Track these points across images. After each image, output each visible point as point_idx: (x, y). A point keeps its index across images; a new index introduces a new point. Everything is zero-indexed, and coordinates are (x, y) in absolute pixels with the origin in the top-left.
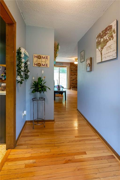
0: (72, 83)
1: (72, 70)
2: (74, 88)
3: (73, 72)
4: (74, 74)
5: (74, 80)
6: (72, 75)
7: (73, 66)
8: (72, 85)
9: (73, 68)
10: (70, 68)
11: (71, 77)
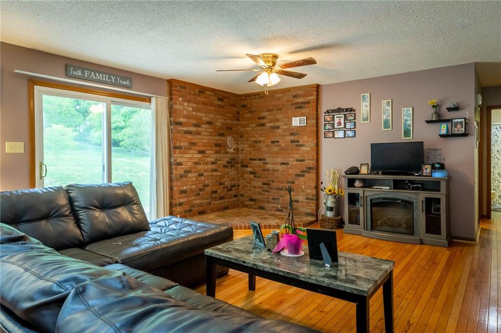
0: (182, 192)
1: (180, 124)
2: (190, 216)
3: (186, 132)
4: (186, 144)
5: (190, 175)
6: (179, 148)
7: (184, 101)
8: (181, 204)
9: (185, 112)
10: (171, 111)
11: (175, 160)
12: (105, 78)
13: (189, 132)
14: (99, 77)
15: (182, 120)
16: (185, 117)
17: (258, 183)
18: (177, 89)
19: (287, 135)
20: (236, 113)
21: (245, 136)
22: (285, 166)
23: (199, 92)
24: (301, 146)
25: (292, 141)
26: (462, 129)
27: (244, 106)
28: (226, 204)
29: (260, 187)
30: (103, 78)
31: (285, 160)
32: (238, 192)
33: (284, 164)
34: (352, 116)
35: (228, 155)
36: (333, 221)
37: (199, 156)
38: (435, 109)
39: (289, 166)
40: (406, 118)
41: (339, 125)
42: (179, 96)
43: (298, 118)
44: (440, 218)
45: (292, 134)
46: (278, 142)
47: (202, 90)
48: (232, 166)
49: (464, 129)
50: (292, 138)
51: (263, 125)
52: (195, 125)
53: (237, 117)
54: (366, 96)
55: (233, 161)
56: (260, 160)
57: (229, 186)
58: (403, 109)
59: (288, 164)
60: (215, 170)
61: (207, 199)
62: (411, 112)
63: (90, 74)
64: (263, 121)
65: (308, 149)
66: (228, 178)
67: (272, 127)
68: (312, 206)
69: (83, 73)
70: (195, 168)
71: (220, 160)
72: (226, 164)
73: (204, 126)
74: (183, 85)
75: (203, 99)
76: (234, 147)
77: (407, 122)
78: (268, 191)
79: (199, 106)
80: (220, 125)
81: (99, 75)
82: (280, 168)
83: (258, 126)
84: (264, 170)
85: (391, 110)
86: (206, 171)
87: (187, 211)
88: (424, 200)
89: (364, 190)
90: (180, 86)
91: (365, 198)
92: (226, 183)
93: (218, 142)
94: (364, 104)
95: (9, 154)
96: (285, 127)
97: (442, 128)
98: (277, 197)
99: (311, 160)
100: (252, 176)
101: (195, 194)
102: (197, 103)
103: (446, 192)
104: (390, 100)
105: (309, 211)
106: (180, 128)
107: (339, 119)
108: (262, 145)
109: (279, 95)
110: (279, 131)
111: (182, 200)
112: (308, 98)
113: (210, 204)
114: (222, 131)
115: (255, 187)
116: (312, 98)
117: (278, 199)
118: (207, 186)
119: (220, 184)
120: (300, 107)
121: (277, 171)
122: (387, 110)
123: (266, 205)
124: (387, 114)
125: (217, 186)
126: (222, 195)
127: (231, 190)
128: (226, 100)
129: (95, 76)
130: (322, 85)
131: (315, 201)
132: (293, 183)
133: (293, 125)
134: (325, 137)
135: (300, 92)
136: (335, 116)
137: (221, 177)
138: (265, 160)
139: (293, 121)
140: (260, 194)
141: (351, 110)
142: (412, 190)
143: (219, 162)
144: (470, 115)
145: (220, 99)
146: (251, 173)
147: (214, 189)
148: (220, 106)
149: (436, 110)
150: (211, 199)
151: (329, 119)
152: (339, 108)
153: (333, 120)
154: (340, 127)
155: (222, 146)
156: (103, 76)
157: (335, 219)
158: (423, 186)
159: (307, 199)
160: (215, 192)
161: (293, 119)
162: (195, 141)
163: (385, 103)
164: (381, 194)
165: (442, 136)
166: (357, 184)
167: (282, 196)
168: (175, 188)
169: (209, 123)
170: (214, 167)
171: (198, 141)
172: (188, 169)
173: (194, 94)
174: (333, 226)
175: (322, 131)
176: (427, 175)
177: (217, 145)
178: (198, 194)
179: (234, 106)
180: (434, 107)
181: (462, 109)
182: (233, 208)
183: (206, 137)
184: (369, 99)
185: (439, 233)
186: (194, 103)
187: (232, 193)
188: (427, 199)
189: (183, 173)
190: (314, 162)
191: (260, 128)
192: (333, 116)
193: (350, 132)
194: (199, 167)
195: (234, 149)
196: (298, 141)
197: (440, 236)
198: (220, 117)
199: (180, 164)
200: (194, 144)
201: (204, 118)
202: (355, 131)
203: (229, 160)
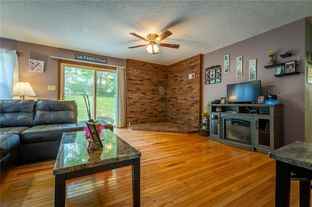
0: (132, 112)
1: (132, 80)
2: (137, 124)
3: (135, 84)
4: (135, 89)
5: (136, 104)
6: (131, 91)
7: (134, 69)
8: (131, 118)
9: (134, 74)
10: (127, 74)
11: (128, 96)
12: (94, 59)
13: (137, 84)
14: (91, 59)
15: (132, 78)
16: (134, 76)
17: (174, 110)
18: (130, 63)
19: (186, 84)
20: (165, 75)
21: (169, 86)
22: (185, 101)
23: (143, 65)
24: (193, 89)
25: (189, 87)
26: (293, 69)
27: (169, 71)
28: (159, 120)
29: (175, 112)
30: (92, 59)
31: (186, 98)
32: (166, 114)
33: (185, 100)
34: (219, 70)
35: (160, 95)
36: (205, 132)
37: (143, 95)
38: (271, 57)
39: (187, 101)
40: (251, 67)
41: (212, 76)
42: (131, 67)
43: (191, 74)
44: (270, 134)
45: (189, 83)
46: (183, 88)
47: (145, 64)
48: (162, 101)
49: (294, 69)
50: (189, 85)
51: (177, 80)
52: (140, 81)
53: (166, 77)
54: (227, 57)
55: (163, 99)
56: (175, 98)
57: (161, 111)
58: (250, 61)
59: (187, 99)
60: (152, 103)
61: (147, 116)
62: (255, 62)
63: (86, 58)
64: (177, 78)
65: (196, 91)
66: (160, 107)
67: (180, 81)
68: (197, 123)
69: (83, 57)
70: (140, 101)
71: (155, 98)
72: (158, 100)
73: (146, 81)
74: (133, 61)
75: (145, 68)
76: (164, 92)
77: (252, 69)
78: (178, 114)
79: (143, 72)
80: (155, 80)
81: (91, 58)
82: (183, 101)
83: (174, 81)
84: (177, 103)
85: (242, 63)
86: (146, 103)
87: (135, 121)
88: (258, 120)
89: (220, 114)
90: (132, 62)
91: (221, 118)
92: (159, 109)
93: (154, 89)
94: (226, 61)
95: (49, 90)
96: (186, 80)
97: (278, 71)
98: (182, 117)
99: (197, 97)
100: (172, 106)
101: (140, 113)
102: (142, 70)
103: (274, 115)
104: (242, 57)
105: (196, 125)
106: (131, 82)
107: (212, 72)
108: (176, 90)
109: (183, 63)
110: (183, 82)
111: (131, 116)
112: (196, 63)
113: (149, 119)
114: (156, 84)
115: (173, 112)
116: (198, 62)
117: (182, 118)
118: (147, 110)
119: (155, 110)
120: (193, 68)
121: (182, 103)
122: (240, 63)
123: (177, 121)
124: (239, 66)
125: (153, 110)
126: (156, 115)
127: (162, 113)
128: (159, 69)
129: (89, 58)
130: (204, 55)
131: (199, 120)
132: (189, 110)
133: (189, 78)
134: (205, 84)
135: (193, 60)
136: (211, 71)
137: (155, 106)
138: (177, 98)
139: (189, 77)
140: (175, 115)
141: (219, 66)
142: (250, 114)
143: (154, 99)
144: (301, 58)
145: (155, 68)
146: (172, 105)
147: (151, 112)
148: (155, 72)
149: (273, 58)
150: (149, 116)
151: (207, 73)
152: (213, 66)
153: (209, 74)
154: (213, 77)
155: (156, 91)
156: (92, 58)
157: (206, 131)
158: (258, 111)
159: (195, 118)
160: (152, 113)
161: (189, 75)
162: (140, 88)
163: (238, 59)
164: (231, 116)
165: (277, 76)
166: (217, 110)
167: (184, 117)
168: (128, 110)
169: (148, 79)
170: (151, 101)
171: (142, 88)
172: (135, 101)
173: (140, 66)
174: (205, 135)
175: (204, 80)
176: (260, 103)
177: (153, 90)
178: (141, 114)
179: (165, 71)
180: (270, 56)
181: (294, 55)
182: (162, 122)
183: (147, 86)
184: (228, 58)
185: (269, 145)
186: (140, 70)
187: (162, 114)
188: (260, 120)
189: (133, 103)
190: (199, 98)
191: (175, 82)
192: (209, 71)
193: (218, 79)
194: (142, 100)
195: (164, 93)
196: (191, 87)
197: (269, 147)
198: (155, 77)
199: (131, 98)
200: (140, 89)
201: (145, 77)
202: (221, 79)
203: (161, 98)
